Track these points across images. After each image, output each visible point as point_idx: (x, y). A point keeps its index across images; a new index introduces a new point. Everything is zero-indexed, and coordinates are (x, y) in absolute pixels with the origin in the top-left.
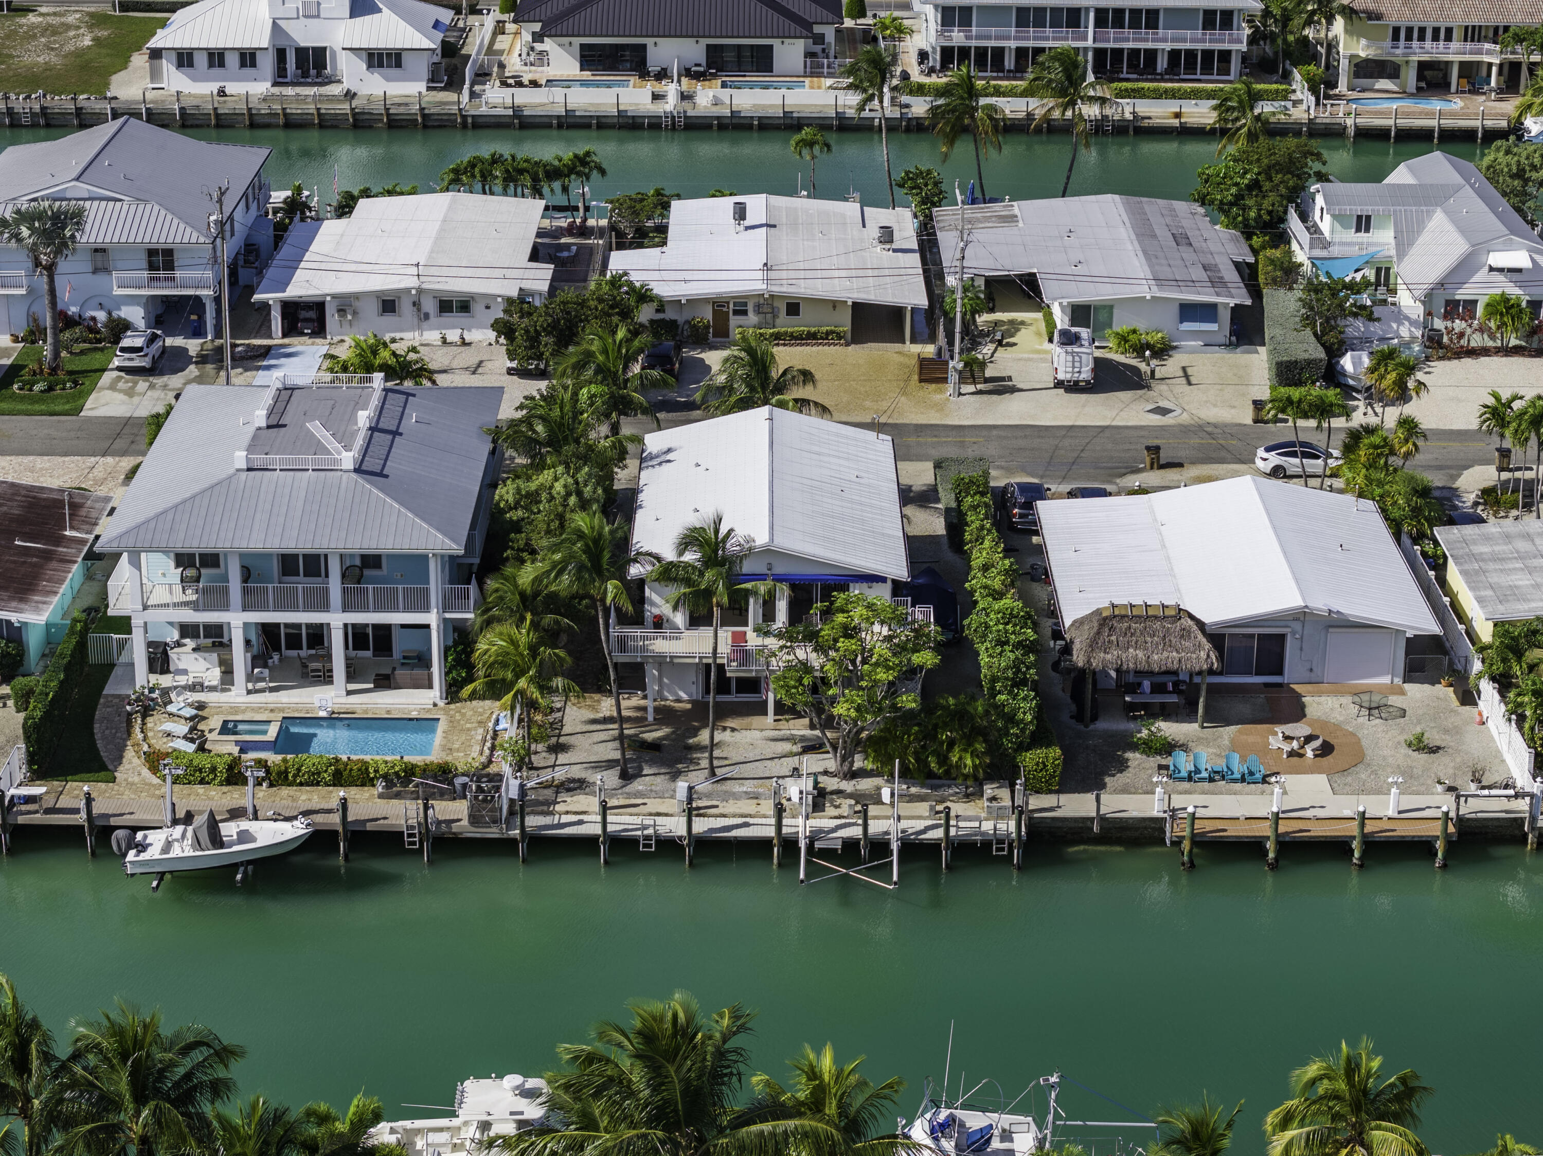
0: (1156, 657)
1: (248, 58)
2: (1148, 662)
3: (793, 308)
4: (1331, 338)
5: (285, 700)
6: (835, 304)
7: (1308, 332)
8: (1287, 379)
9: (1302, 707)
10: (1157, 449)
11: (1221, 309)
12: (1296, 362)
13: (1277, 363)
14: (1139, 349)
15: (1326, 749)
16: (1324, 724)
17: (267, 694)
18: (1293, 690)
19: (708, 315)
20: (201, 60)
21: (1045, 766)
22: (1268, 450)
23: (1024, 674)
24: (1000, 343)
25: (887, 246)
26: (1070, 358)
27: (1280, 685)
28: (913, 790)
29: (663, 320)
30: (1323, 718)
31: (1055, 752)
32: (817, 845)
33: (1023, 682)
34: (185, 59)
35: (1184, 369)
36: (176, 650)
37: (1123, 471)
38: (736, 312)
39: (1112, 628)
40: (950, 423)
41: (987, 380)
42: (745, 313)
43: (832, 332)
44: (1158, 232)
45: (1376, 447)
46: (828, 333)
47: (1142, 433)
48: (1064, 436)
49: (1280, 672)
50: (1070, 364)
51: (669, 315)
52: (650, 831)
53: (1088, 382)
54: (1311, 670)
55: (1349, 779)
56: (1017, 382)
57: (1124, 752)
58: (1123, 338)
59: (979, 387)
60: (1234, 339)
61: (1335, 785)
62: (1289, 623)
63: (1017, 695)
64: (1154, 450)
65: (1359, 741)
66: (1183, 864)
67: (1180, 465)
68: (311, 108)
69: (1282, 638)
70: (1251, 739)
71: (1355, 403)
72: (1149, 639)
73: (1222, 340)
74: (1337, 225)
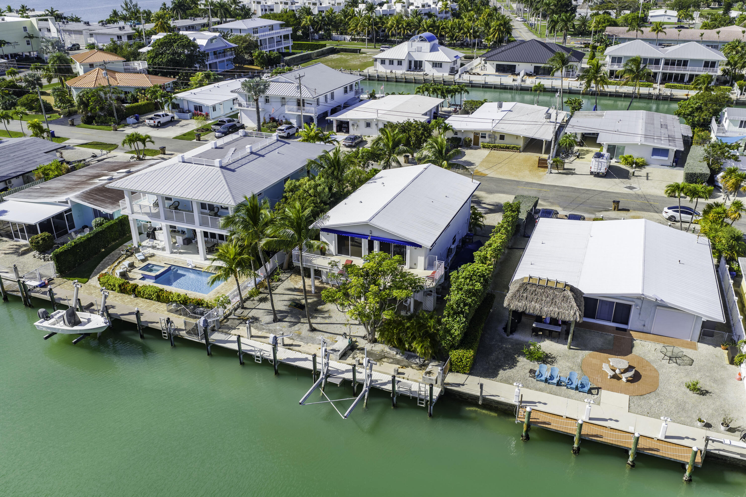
0: (546, 309)
1: (400, 63)
2: (540, 311)
3: (502, 137)
4: (716, 166)
5: (183, 258)
6: (517, 137)
7: (705, 163)
8: (690, 180)
9: (632, 346)
10: (618, 202)
11: (670, 151)
12: (695, 174)
13: (686, 174)
14: (631, 164)
15: (636, 377)
16: (641, 360)
17: (178, 255)
18: (631, 335)
19: (472, 137)
20: (387, 62)
21: (462, 360)
22: (669, 208)
23: (462, 308)
24: (578, 157)
25: (548, 120)
26: (597, 163)
27: (625, 330)
28: (398, 356)
29: (457, 138)
30: (642, 356)
31: (471, 353)
32: (329, 380)
33: (462, 312)
34: (383, 62)
35: (647, 174)
36: (159, 231)
37: (602, 209)
38: (482, 137)
39: (526, 289)
40: (540, 183)
41: (564, 169)
42: (485, 137)
43: (515, 147)
44: (655, 122)
45: (719, 213)
46: (513, 147)
47: (618, 195)
48: (584, 193)
49: (627, 323)
50: (596, 166)
51: (459, 136)
52: (258, 354)
53: (603, 173)
54: (644, 325)
55: (642, 402)
56: (576, 172)
57: (518, 356)
58: (626, 159)
59: (560, 171)
60: (674, 164)
61: (632, 405)
62: (634, 300)
63: (455, 319)
64: (617, 203)
65: (657, 377)
66: (522, 436)
67: (628, 210)
68: (413, 77)
69: (629, 307)
70: (594, 361)
71: (721, 194)
72: (544, 298)
73: (669, 164)
74: (731, 124)
